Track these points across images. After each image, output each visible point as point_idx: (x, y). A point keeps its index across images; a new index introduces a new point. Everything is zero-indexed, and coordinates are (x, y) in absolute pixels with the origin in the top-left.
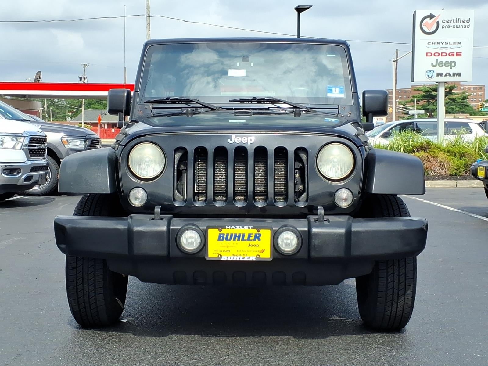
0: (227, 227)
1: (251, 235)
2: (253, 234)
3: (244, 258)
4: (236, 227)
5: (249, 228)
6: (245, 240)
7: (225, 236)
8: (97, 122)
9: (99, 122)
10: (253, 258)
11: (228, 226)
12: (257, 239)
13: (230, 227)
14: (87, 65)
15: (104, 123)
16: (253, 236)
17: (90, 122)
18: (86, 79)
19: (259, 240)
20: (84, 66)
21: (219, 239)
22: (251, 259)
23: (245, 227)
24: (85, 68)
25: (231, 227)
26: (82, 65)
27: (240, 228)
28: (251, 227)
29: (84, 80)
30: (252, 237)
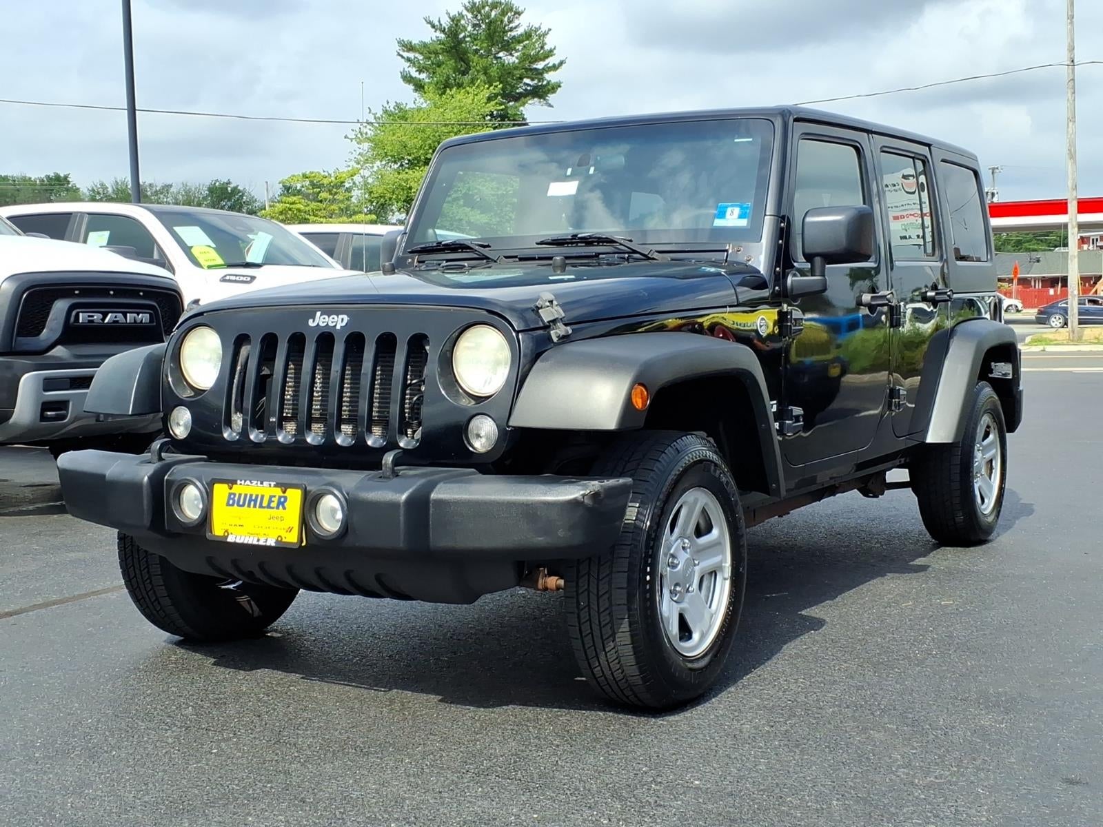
0: (239, 482)
1: (273, 499)
2: (275, 496)
3: (258, 540)
4: (251, 483)
5: (270, 485)
6: (264, 507)
7: (236, 498)
8: (1012, 276)
9: (1015, 276)
10: (271, 543)
11: (241, 481)
12: (281, 507)
13: (243, 482)
14: (997, 168)
15: (1035, 278)
16: (276, 500)
17: (1008, 278)
18: (996, 196)
19: (284, 508)
20: (993, 170)
21: (228, 504)
22: (268, 544)
23: (266, 483)
24: (995, 175)
25: (245, 481)
26: (989, 169)
27: (257, 484)
28: (273, 484)
29: (992, 198)
30: (273, 502)
